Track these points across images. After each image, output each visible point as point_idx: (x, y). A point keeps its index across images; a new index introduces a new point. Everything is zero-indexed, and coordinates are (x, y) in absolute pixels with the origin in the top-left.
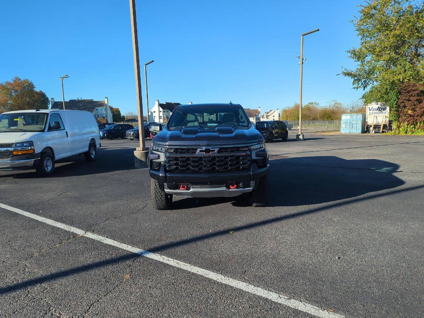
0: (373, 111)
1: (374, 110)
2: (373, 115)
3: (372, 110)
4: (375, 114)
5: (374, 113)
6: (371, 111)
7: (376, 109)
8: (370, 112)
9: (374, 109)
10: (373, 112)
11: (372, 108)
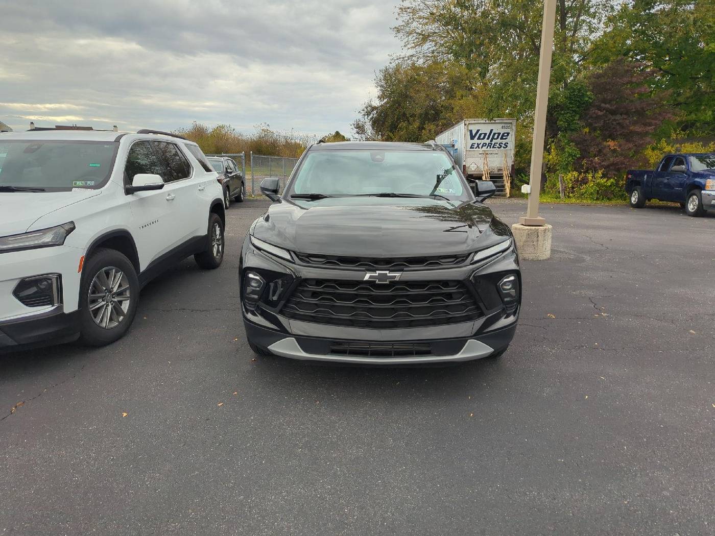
0: (479, 138)
1: (482, 137)
2: (481, 150)
3: (477, 137)
4: (484, 148)
5: (480, 146)
6: (476, 141)
7: (485, 134)
8: (473, 141)
9: (480, 135)
10: (479, 141)
11: (478, 131)
